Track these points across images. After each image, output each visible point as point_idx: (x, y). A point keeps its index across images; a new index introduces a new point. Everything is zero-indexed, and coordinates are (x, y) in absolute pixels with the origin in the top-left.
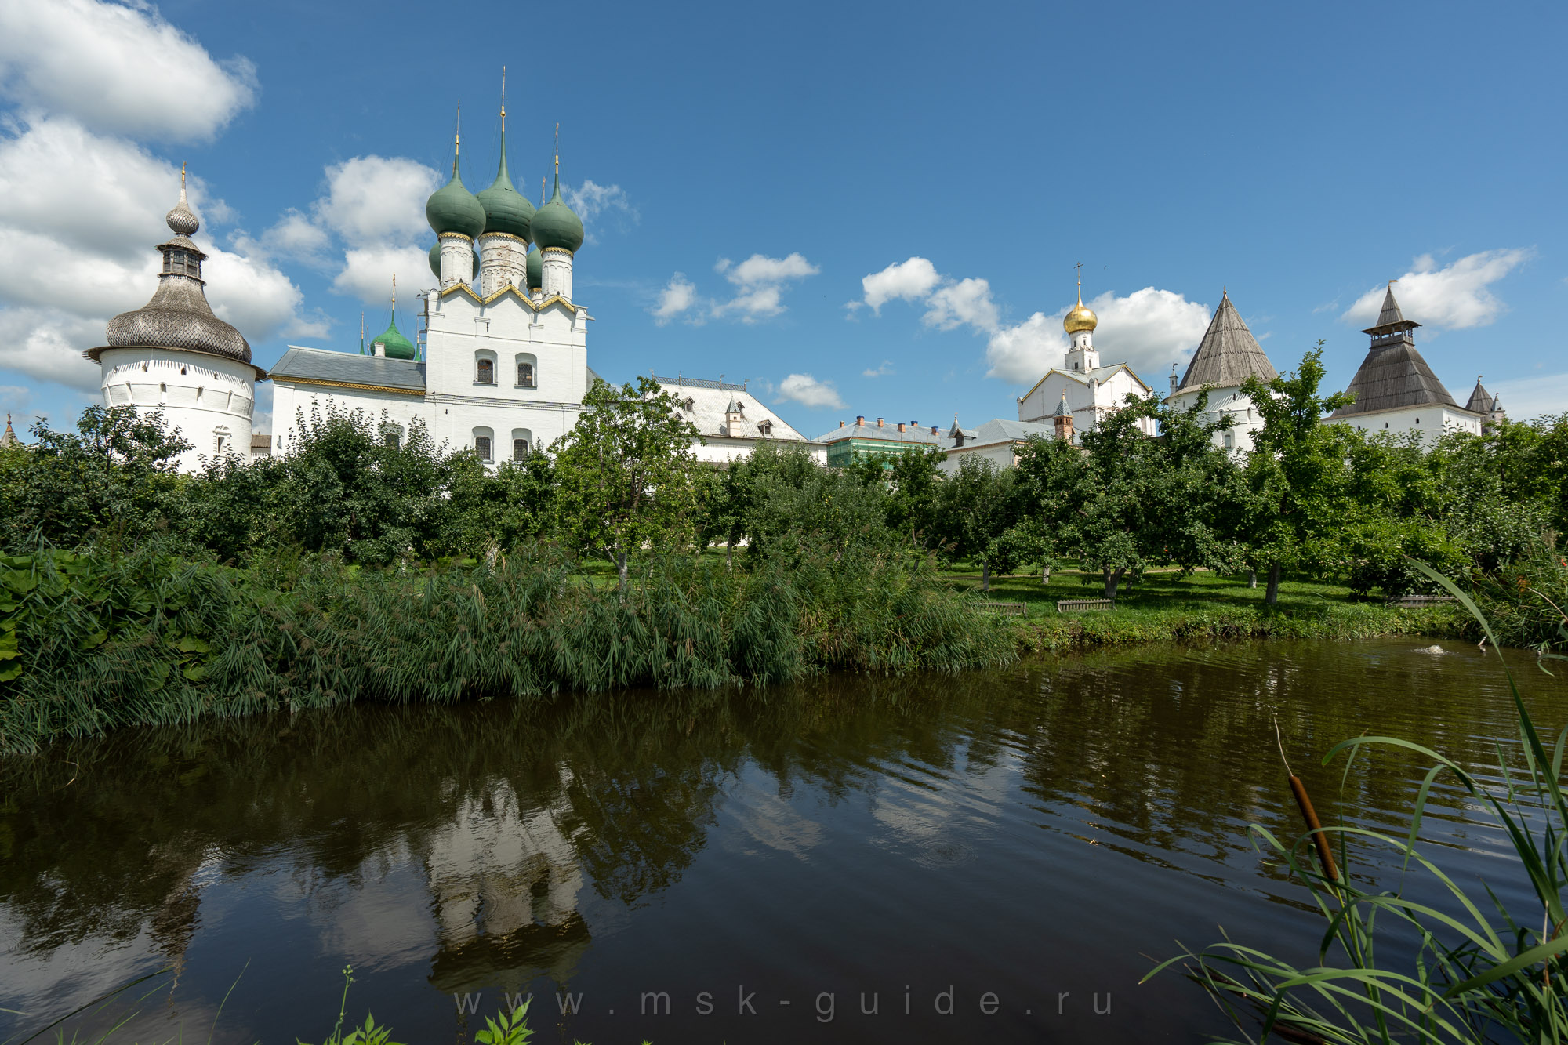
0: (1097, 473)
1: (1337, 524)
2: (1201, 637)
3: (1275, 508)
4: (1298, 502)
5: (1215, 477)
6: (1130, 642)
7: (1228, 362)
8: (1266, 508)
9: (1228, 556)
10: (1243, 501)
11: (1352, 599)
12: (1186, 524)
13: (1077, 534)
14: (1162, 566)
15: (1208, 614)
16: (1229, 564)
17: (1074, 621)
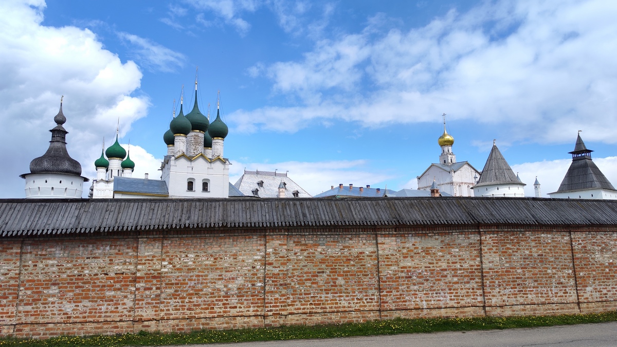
7: (495, 173)
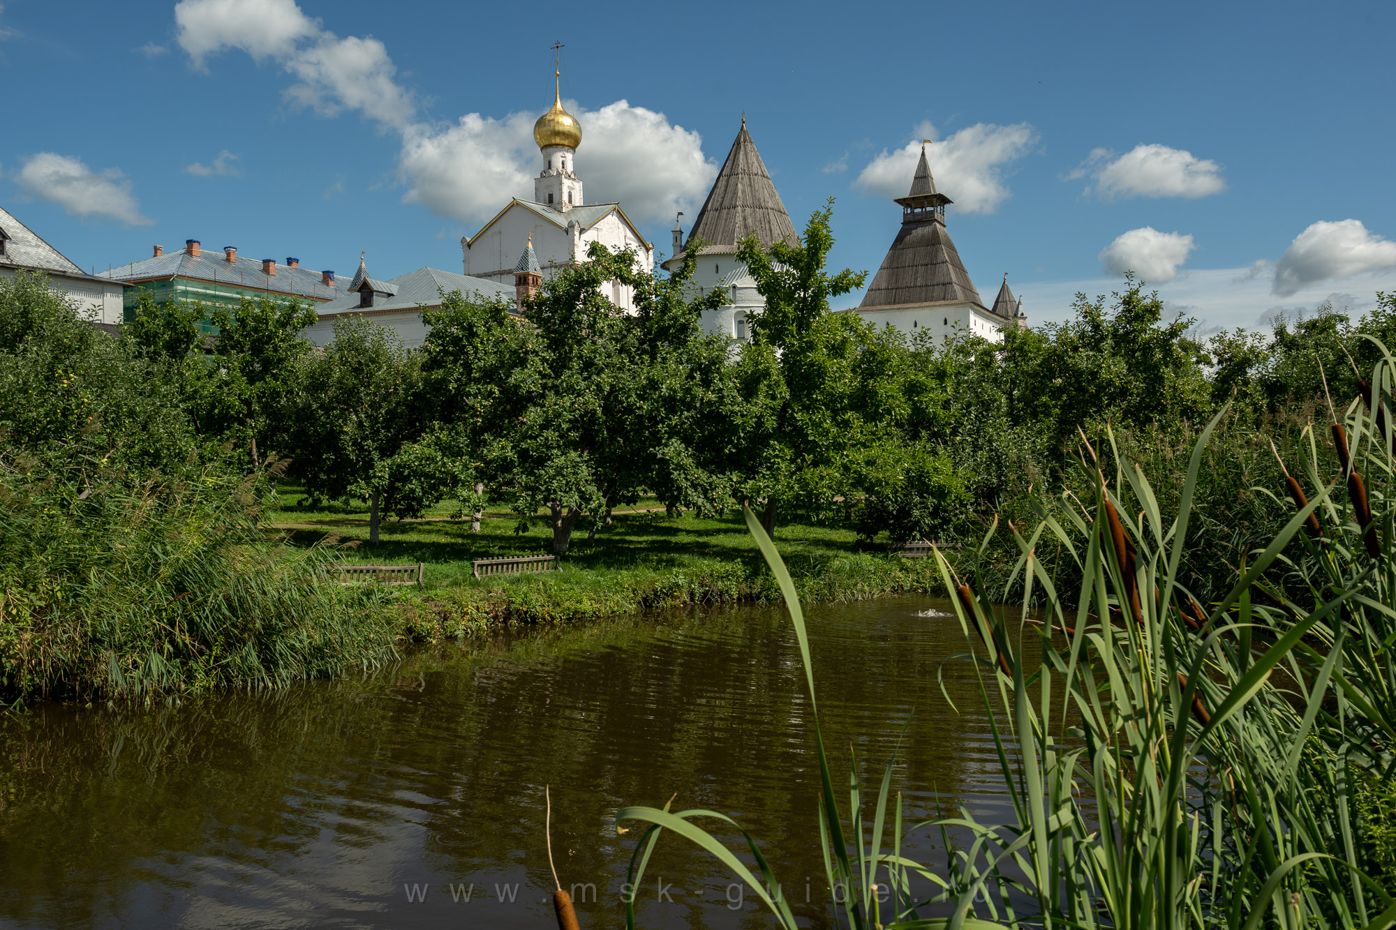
0: (544, 360)
1: (839, 447)
2: (674, 607)
3: (771, 423)
4: (798, 416)
5: (697, 375)
6: (577, 620)
7: (745, 219)
8: (760, 423)
9: (712, 490)
10: (732, 412)
11: (854, 548)
12: (659, 444)
13: (510, 454)
14: (628, 505)
15: (685, 574)
16: (712, 500)
17: (497, 590)
